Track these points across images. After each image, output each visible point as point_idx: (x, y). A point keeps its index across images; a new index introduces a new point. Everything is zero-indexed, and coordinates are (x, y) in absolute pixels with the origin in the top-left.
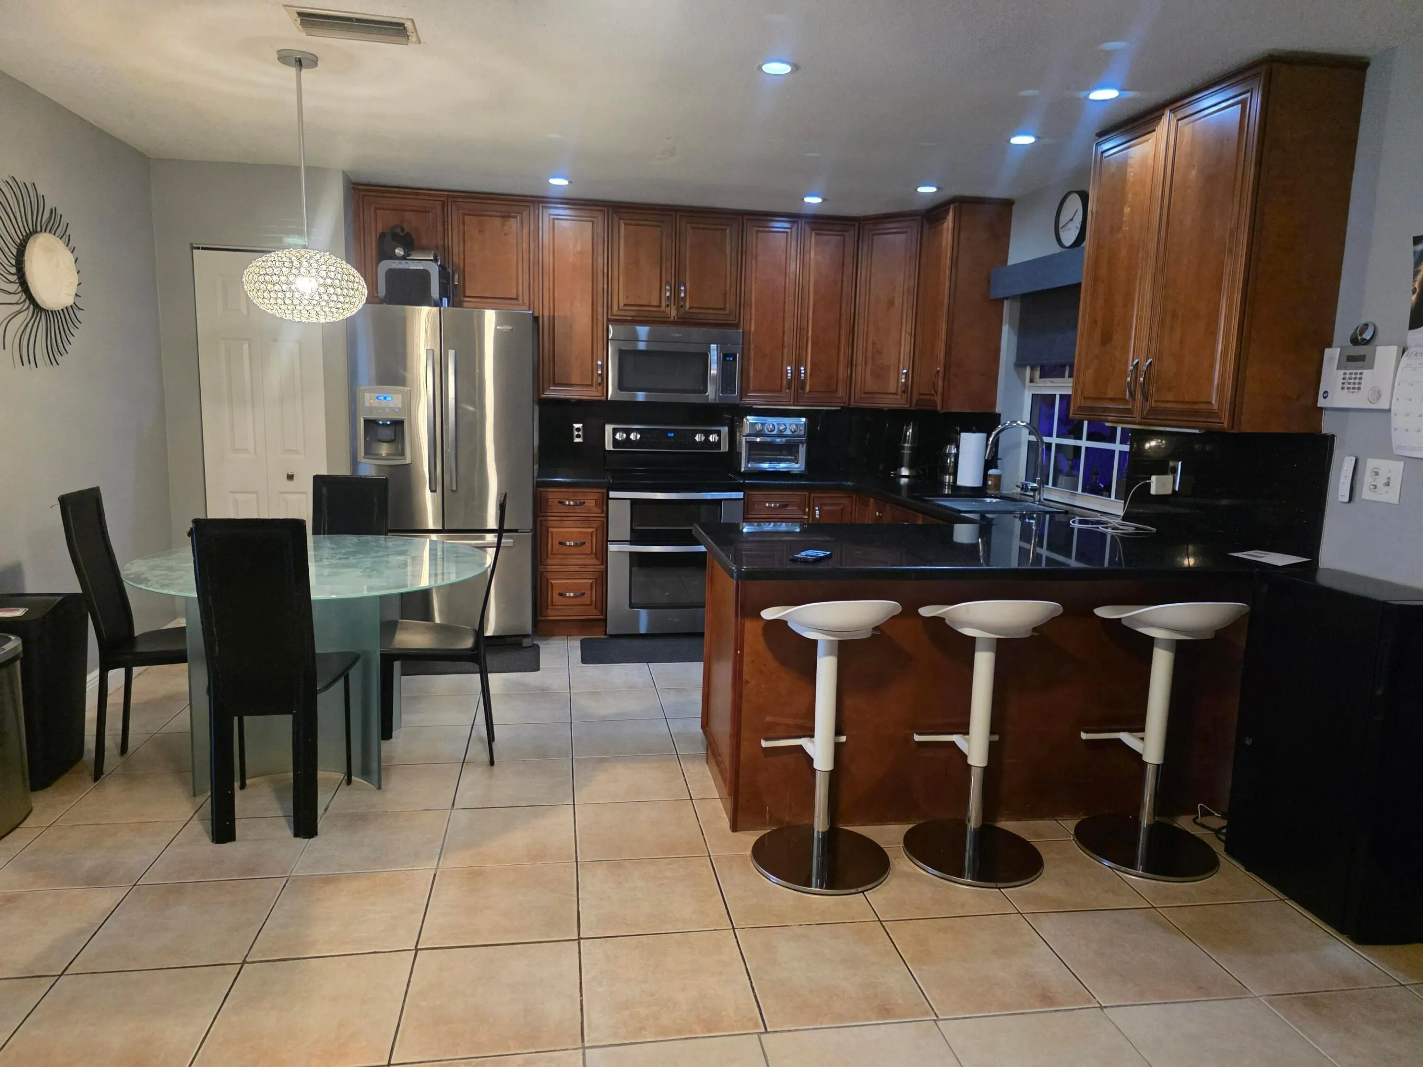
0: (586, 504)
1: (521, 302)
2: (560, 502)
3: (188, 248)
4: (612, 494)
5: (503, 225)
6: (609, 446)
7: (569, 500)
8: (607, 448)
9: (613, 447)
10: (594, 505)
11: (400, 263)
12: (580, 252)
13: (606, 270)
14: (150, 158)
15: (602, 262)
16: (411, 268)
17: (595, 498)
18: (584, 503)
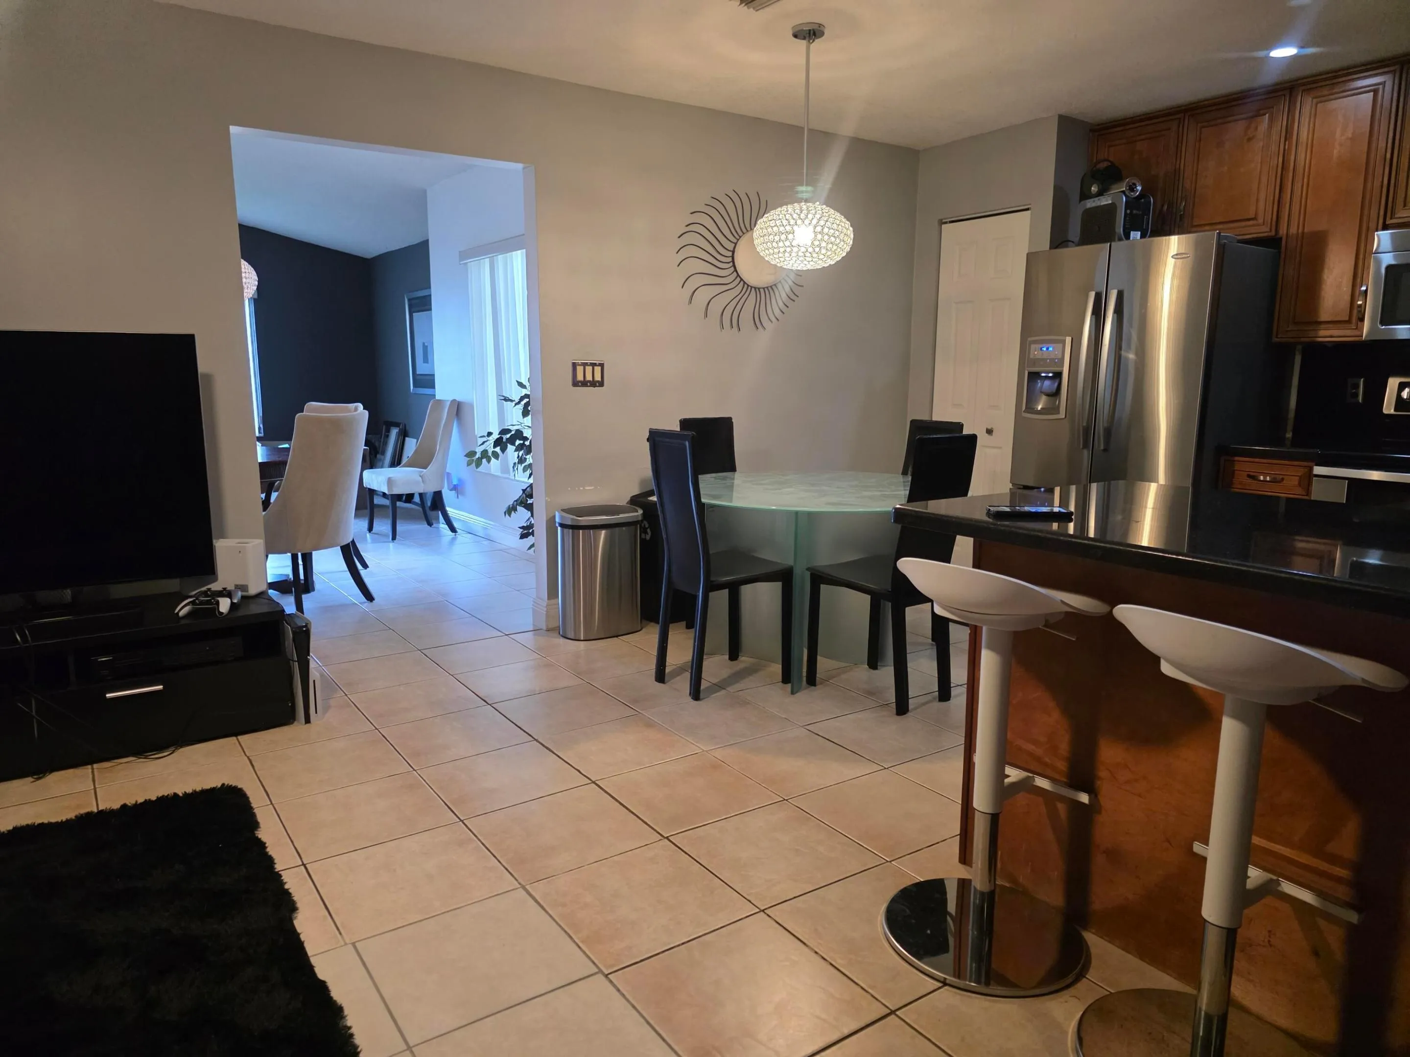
0: (1284, 482)
1: (1261, 221)
2: (1249, 476)
3: (936, 224)
4: (1318, 470)
5: (1248, 128)
6: (1389, 407)
7: (1265, 475)
8: (1385, 411)
9: (1395, 410)
10: (1297, 483)
11: (1094, 201)
12: (1351, 139)
13: (1388, 156)
14: (919, 151)
15: (1384, 145)
16: (1102, 204)
17: (1300, 475)
18: (1283, 479)
